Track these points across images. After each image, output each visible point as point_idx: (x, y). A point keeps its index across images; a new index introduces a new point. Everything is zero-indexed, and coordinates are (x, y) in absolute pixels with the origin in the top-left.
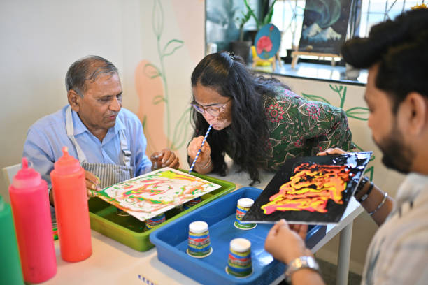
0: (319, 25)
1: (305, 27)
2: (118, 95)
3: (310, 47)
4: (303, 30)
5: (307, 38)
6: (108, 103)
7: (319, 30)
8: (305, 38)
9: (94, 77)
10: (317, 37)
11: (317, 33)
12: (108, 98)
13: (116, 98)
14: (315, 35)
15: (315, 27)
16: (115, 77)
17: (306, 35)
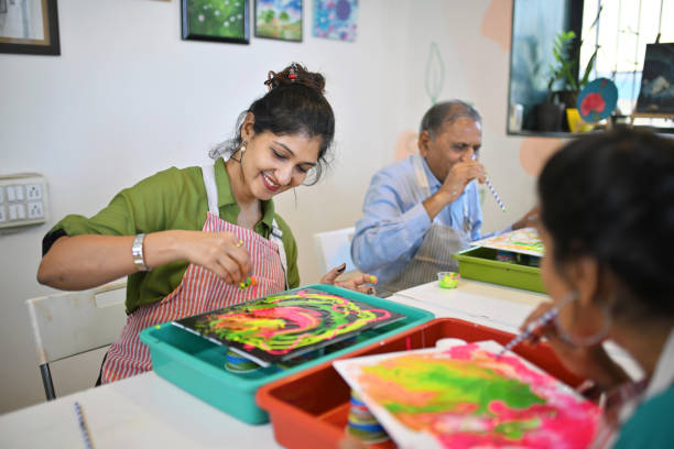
0: (668, 79)
1: (646, 81)
2: (476, 148)
3: (654, 107)
4: (643, 86)
5: (649, 96)
6: (462, 153)
7: (667, 85)
8: (646, 96)
9: (452, 120)
10: (664, 94)
11: (664, 88)
12: (463, 147)
13: (471, 150)
14: (660, 92)
15: (661, 82)
16: (478, 125)
17: (647, 92)
